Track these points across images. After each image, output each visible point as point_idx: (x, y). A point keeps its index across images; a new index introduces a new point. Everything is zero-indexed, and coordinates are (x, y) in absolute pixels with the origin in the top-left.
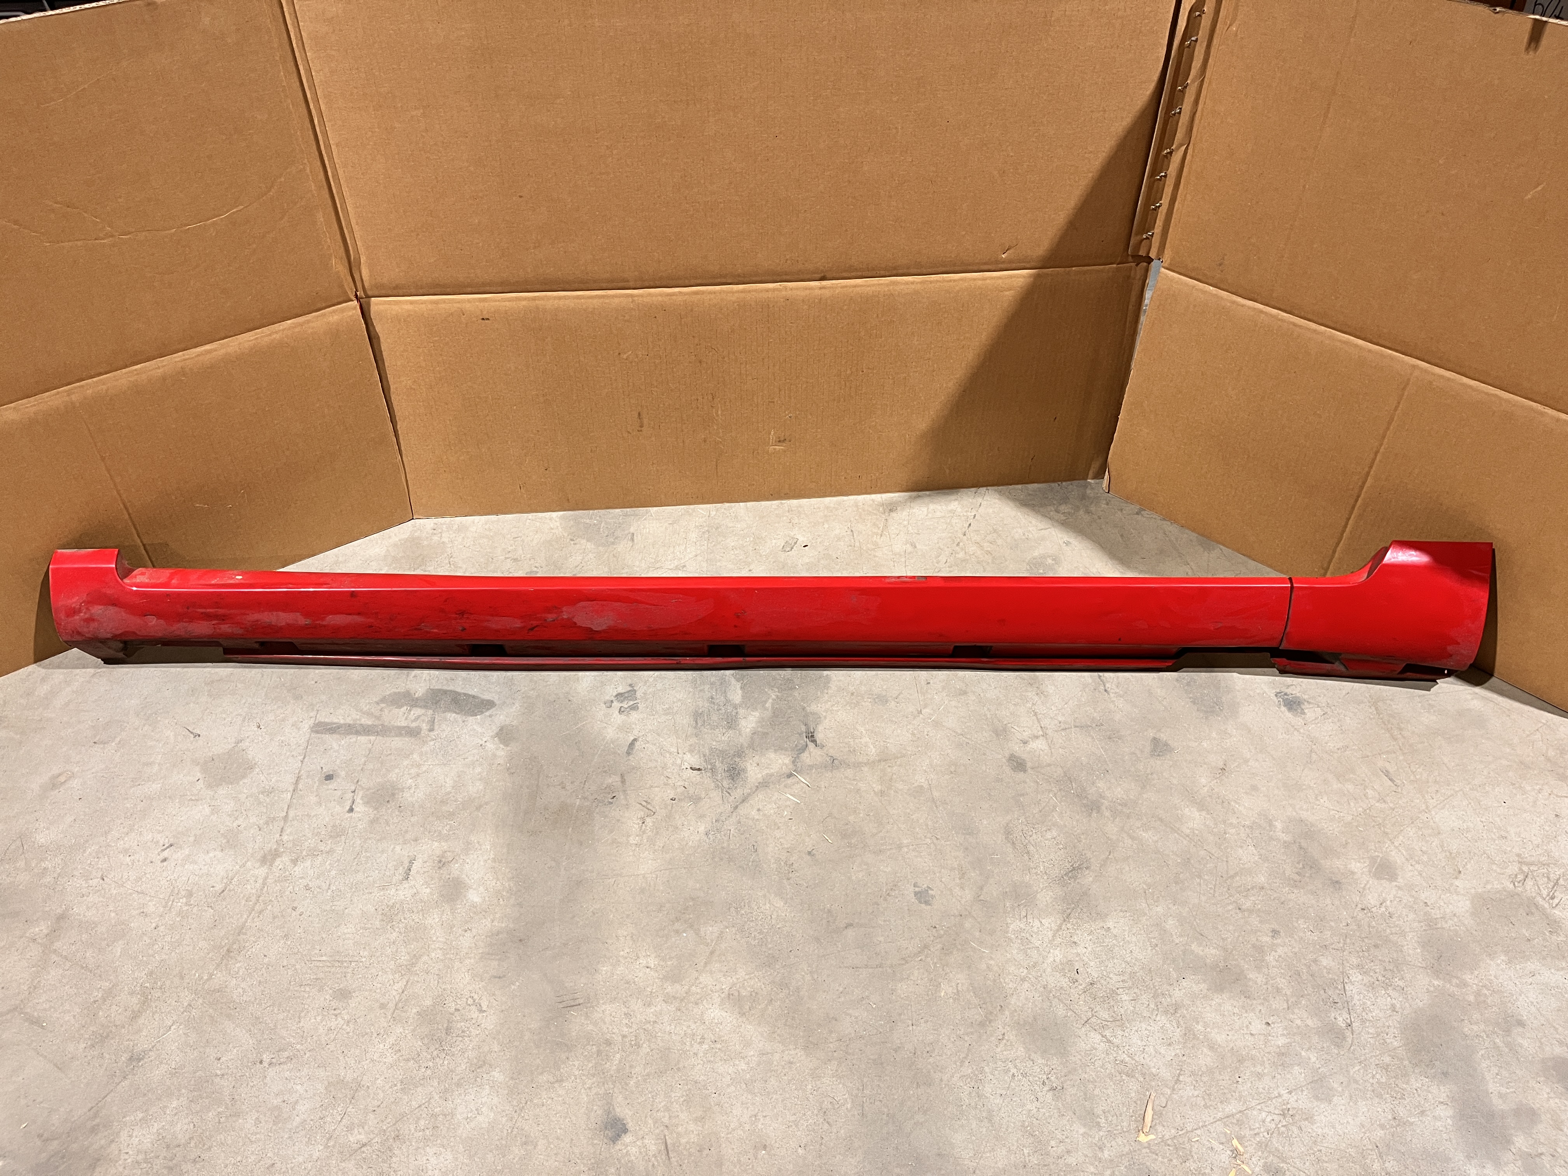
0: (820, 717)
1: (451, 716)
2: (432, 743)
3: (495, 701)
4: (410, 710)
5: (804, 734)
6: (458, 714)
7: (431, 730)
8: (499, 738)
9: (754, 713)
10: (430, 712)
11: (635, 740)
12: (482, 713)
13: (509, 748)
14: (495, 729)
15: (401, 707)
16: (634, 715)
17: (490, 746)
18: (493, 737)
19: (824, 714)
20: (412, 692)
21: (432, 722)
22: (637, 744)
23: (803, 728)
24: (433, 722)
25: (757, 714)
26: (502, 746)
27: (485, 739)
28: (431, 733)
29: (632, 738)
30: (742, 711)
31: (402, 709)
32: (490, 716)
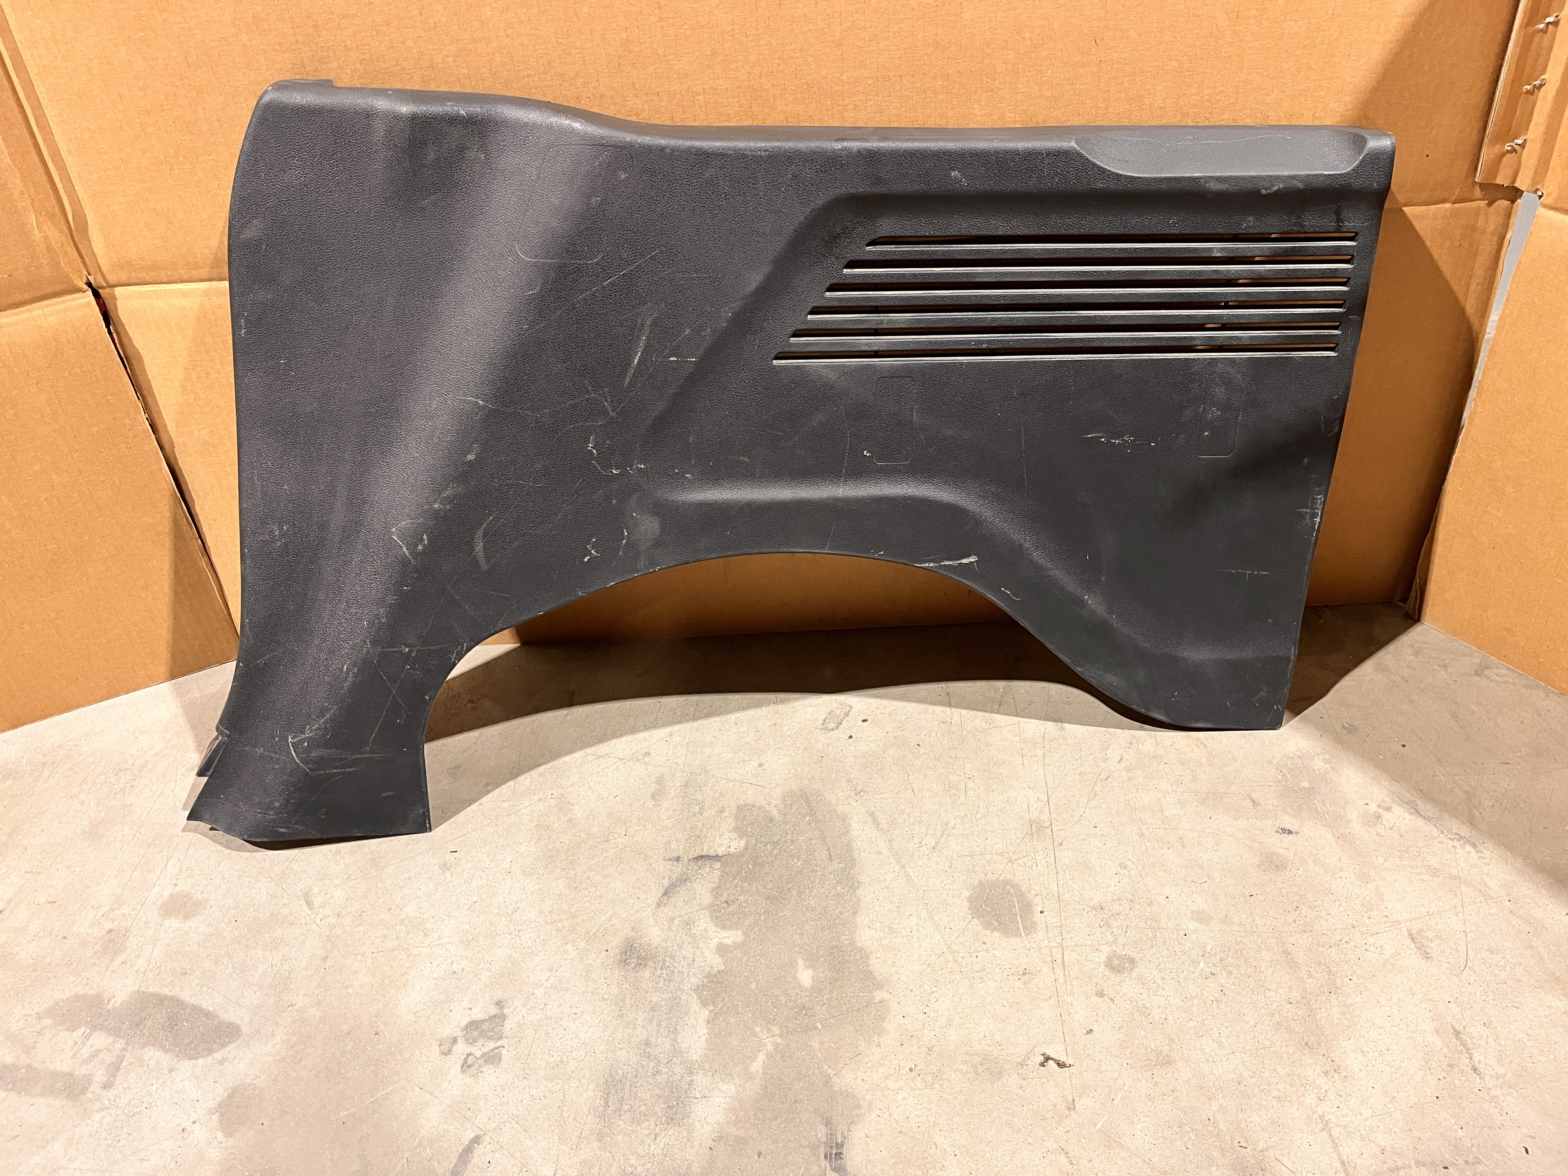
0: (859, 1107)
1: (153, 1055)
2: (97, 1117)
3: (243, 1027)
4: (88, 1038)
5: (822, 1150)
6: (166, 1051)
7: (106, 1086)
8: (221, 1115)
9: (724, 1087)
10: (120, 1044)
11: (477, 1140)
12: (210, 1051)
13: (232, 1141)
14: (221, 1092)
15: (72, 1029)
16: (491, 1076)
17: (199, 1133)
18: (211, 1112)
19: (869, 1097)
20: (106, 996)
21: (115, 1068)
22: (479, 1150)
23: (822, 1132)
24: (118, 1069)
25: (729, 1088)
26: (220, 1135)
27: (194, 1117)
28: (105, 1093)
29: (472, 1136)
30: (700, 1079)
31: (75, 1034)
32: (221, 1062)
